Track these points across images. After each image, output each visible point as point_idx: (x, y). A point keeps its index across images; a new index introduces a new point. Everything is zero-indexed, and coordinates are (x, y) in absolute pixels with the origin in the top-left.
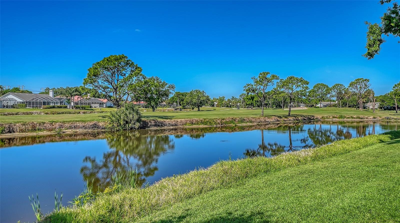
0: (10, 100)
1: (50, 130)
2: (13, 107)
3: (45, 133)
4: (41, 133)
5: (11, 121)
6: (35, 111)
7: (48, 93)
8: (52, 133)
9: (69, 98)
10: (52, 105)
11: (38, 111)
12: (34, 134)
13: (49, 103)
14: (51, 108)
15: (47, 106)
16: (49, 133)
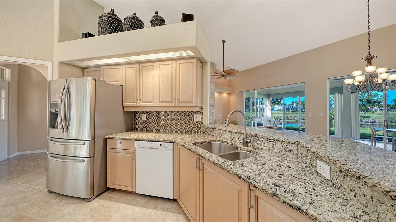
0: (277, 108)
1: (294, 120)
2: (278, 111)
3: (292, 121)
4: (290, 121)
5: (280, 116)
6: (287, 113)
7: (293, 104)
8: (295, 121)
9: (304, 106)
10: (295, 110)
11: (289, 113)
12: (288, 121)
13: (294, 109)
14: (295, 111)
15: (293, 110)
16: (294, 121)
